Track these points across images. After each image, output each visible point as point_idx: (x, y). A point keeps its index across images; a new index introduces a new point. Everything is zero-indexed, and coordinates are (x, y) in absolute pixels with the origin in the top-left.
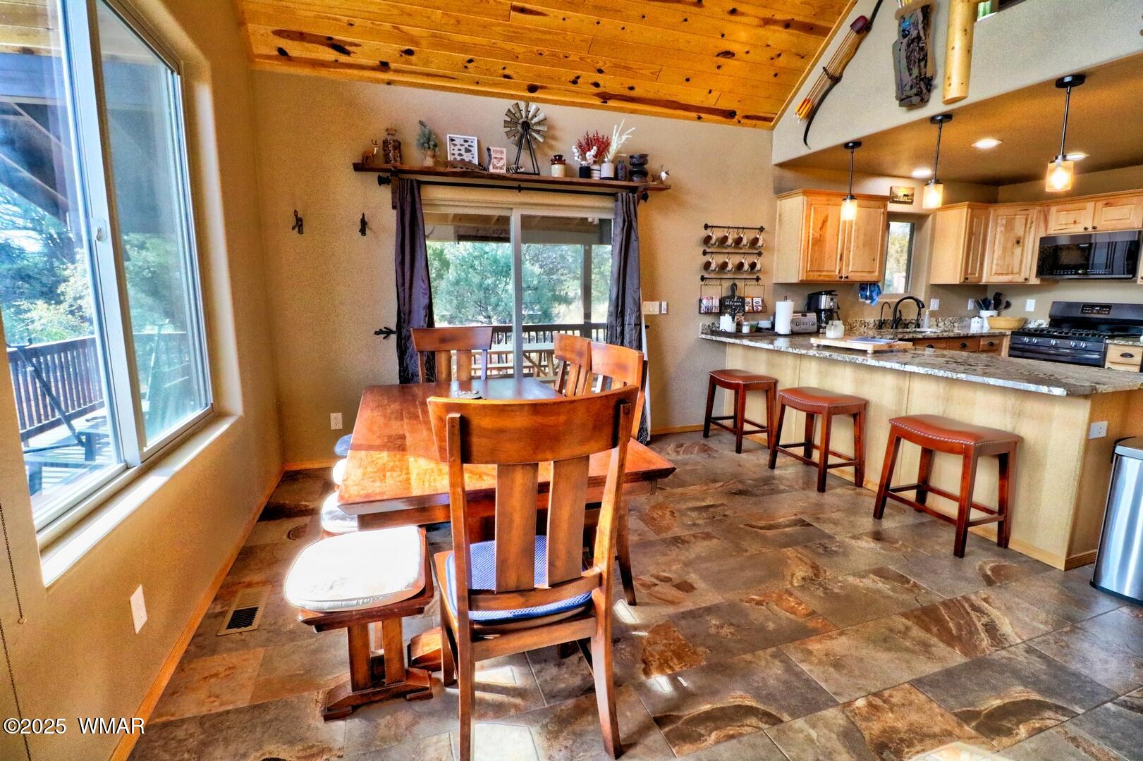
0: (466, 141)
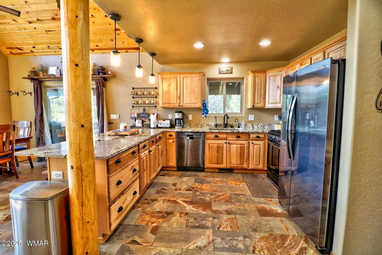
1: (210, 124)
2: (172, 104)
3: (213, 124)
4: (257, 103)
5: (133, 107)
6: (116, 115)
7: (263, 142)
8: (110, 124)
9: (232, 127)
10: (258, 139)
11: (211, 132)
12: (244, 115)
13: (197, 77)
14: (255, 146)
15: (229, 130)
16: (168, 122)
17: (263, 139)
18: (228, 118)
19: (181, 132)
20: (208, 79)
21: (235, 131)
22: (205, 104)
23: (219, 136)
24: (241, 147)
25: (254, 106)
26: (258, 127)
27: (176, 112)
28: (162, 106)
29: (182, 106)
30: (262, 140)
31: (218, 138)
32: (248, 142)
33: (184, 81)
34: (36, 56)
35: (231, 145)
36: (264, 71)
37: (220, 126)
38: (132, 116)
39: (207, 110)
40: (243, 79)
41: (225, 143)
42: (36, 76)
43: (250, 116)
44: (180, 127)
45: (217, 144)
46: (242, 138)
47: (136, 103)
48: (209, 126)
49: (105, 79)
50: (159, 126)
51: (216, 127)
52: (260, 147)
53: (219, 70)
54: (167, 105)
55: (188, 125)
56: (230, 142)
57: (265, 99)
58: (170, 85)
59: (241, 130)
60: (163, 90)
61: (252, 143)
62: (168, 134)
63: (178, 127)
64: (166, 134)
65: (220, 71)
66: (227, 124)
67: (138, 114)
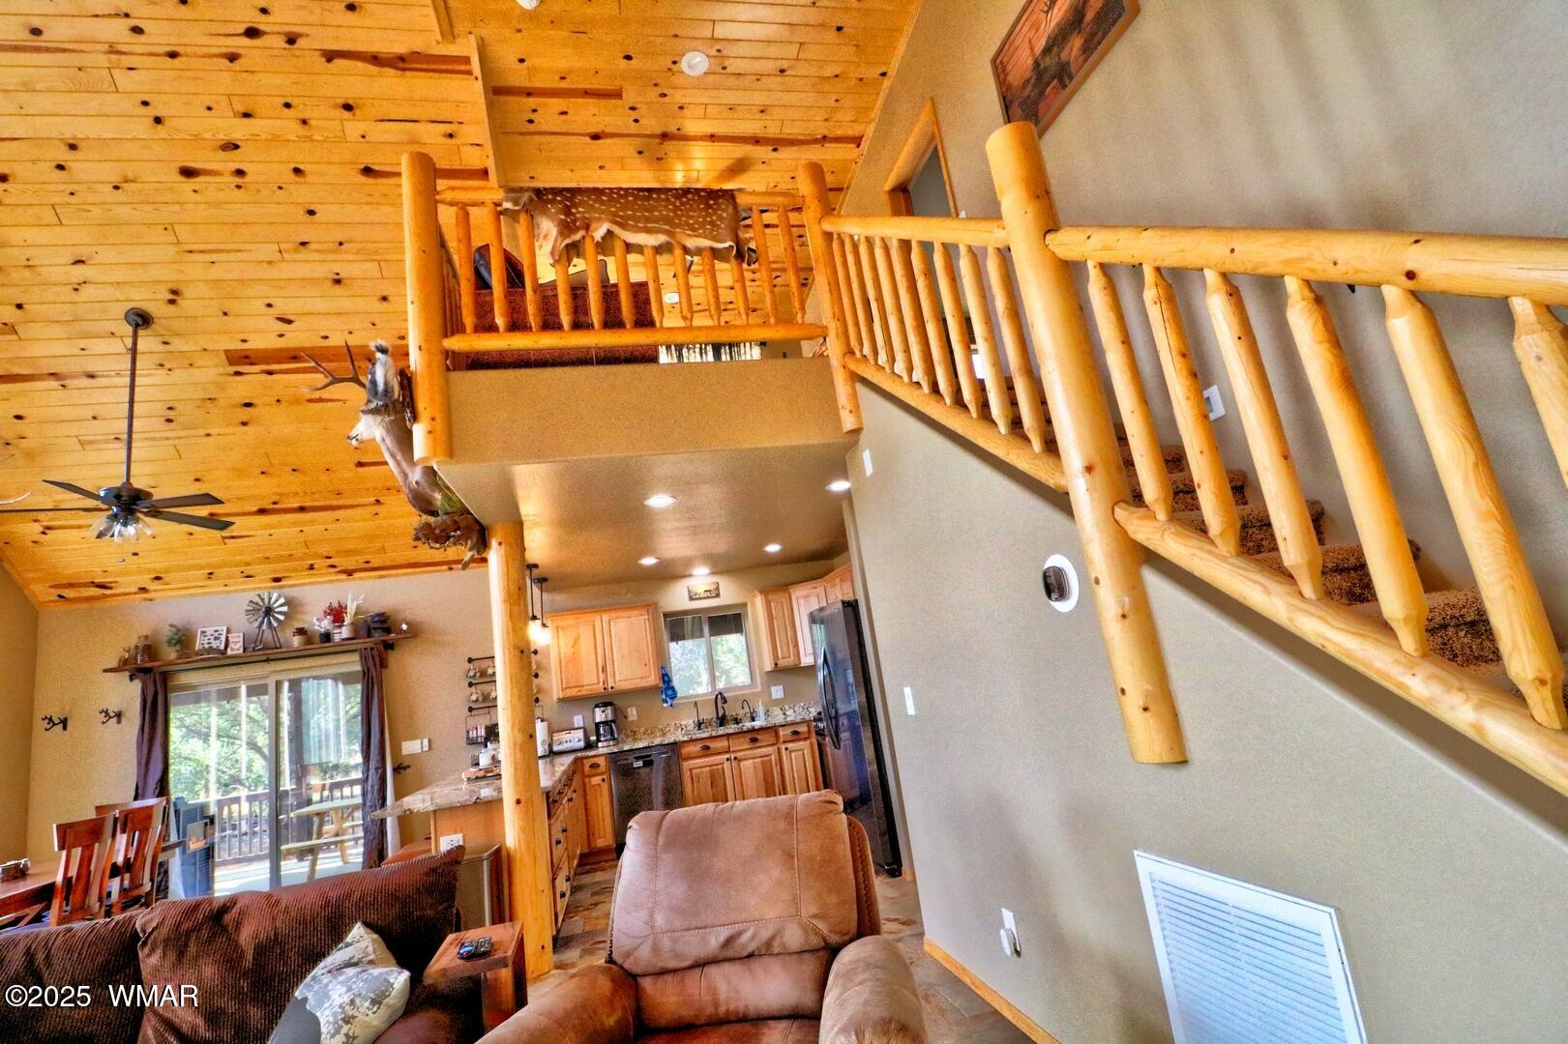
0: (216, 631)
1: (683, 723)
2: (585, 688)
3: (691, 722)
4: (783, 658)
5: (471, 709)
6: (419, 741)
7: (808, 742)
8: (402, 771)
9: (737, 721)
10: (796, 737)
11: (691, 741)
12: (759, 689)
13: (642, 615)
14: (793, 754)
15: (731, 728)
16: (580, 734)
17: (807, 736)
18: (725, 702)
19: (621, 752)
20: (666, 615)
21: (745, 729)
22: (667, 675)
23: (713, 745)
24: (763, 763)
25: (776, 664)
26: (795, 711)
27: (597, 706)
28: (561, 697)
29: (612, 688)
30: (805, 739)
31: (709, 752)
32: (776, 747)
33: (612, 627)
34: (151, 600)
35: (742, 763)
36: (785, 587)
37: (709, 723)
38: (471, 735)
39: (673, 688)
40: (744, 605)
41: (728, 759)
42: (150, 661)
43: (774, 689)
44: (611, 743)
45: (710, 766)
46: (761, 741)
47: (481, 699)
48: (682, 729)
49: (389, 646)
50: (556, 748)
51: (699, 728)
52: (803, 754)
53: (689, 591)
54: (573, 693)
55: (628, 736)
56: (738, 755)
57: (796, 646)
58: (576, 640)
59: (757, 724)
60: (560, 656)
61: (786, 749)
62: (587, 763)
63: (605, 744)
64: (583, 765)
65: (692, 594)
66: (724, 716)
67: (487, 728)
